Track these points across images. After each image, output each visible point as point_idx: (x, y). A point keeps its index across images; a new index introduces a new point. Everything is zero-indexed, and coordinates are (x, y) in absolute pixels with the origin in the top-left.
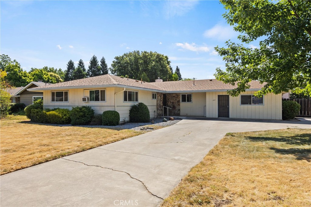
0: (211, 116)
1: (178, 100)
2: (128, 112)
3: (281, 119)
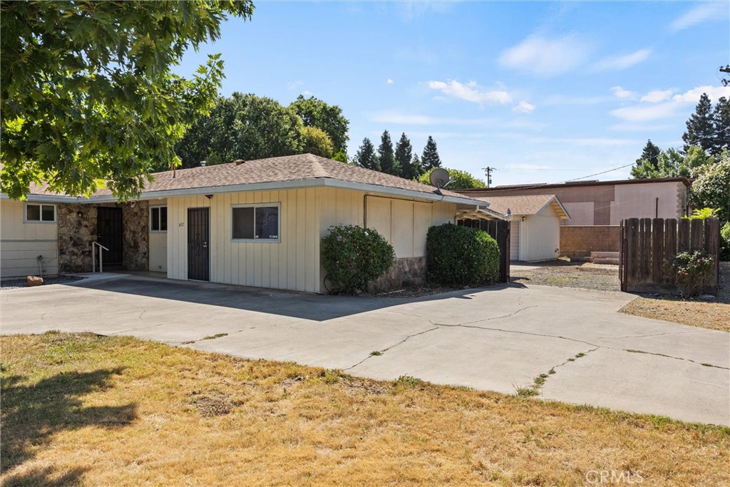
0: (176, 276)
1: (143, 224)
3: (318, 290)
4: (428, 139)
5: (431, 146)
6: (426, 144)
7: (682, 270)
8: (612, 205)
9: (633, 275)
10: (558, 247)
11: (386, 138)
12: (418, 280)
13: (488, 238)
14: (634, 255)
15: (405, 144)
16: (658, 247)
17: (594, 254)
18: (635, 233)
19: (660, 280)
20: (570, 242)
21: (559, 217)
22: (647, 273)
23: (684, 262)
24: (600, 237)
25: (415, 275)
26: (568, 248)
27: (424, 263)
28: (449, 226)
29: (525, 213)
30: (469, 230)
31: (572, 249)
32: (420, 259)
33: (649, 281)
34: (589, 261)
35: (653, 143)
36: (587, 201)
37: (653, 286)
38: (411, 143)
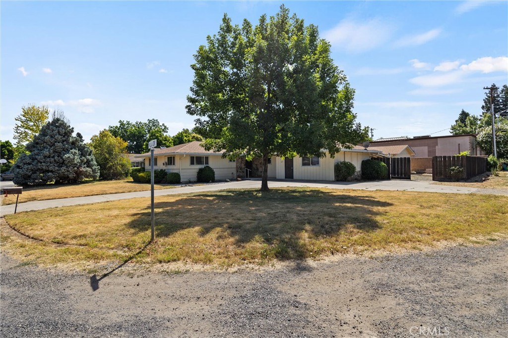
0: (280, 178)
1: (260, 162)
2: (196, 174)
3: (334, 180)
7: (452, 172)
8: (437, 147)
9: (437, 175)
12: (359, 178)
13: (383, 164)
14: (437, 168)
16: (445, 165)
17: (426, 170)
18: (437, 161)
19: (446, 176)
20: (416, 165)
21: (410, 154)
22: (442, 174)
23: (453, 170)
25: (358, 176)
26: (415, 168)
27: (361, 172)
28: (368, 160)
29: (394, 153)
30: (376, 161)
31: (417, 168)
32: (360, 171)
33: (442, 177)
34: (425, 173)
35: (465, 111)
36: (424, 146)
37: (444, 178)
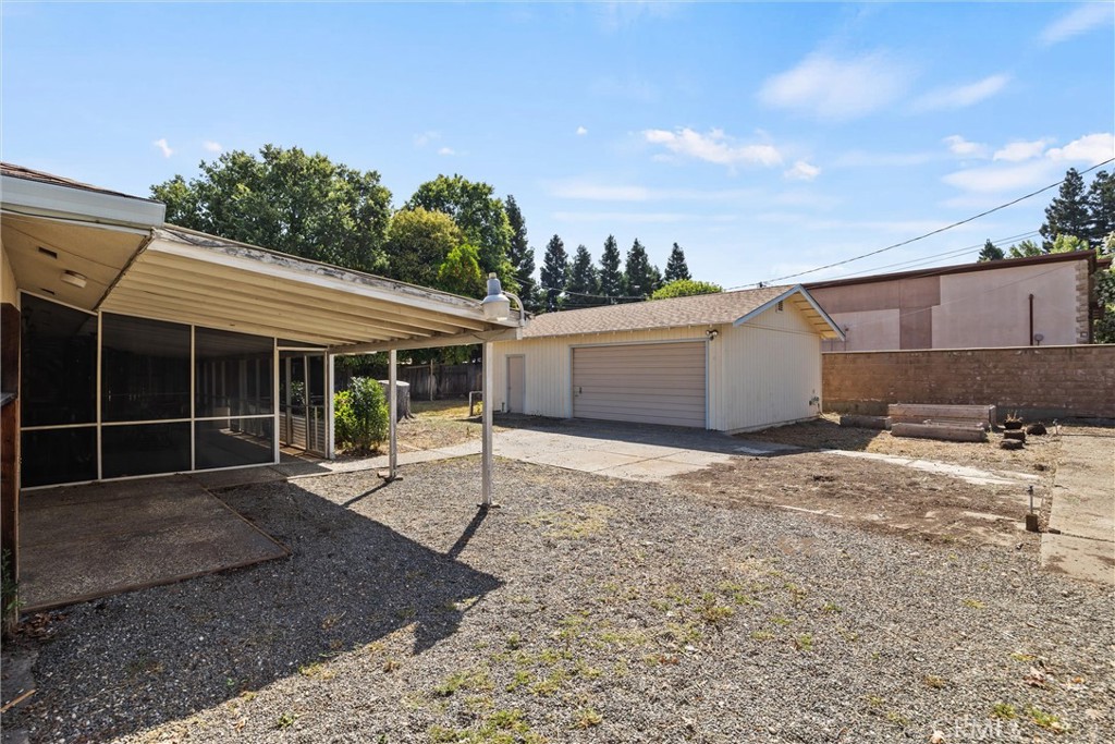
4: (672, 247)
5: (678, 255)
6: (671, 253)
8: (936, 312)
10: (819, 394)
11: (610, 247)
15: (638, 253)
17: (894, 408)
20: (848, 383)
24: (911, 372)
26: (844, 395)
31: (852, 397)
34: (884, 427)
35: (994, 244)
36: (887, 308)
38: (646, 251)
